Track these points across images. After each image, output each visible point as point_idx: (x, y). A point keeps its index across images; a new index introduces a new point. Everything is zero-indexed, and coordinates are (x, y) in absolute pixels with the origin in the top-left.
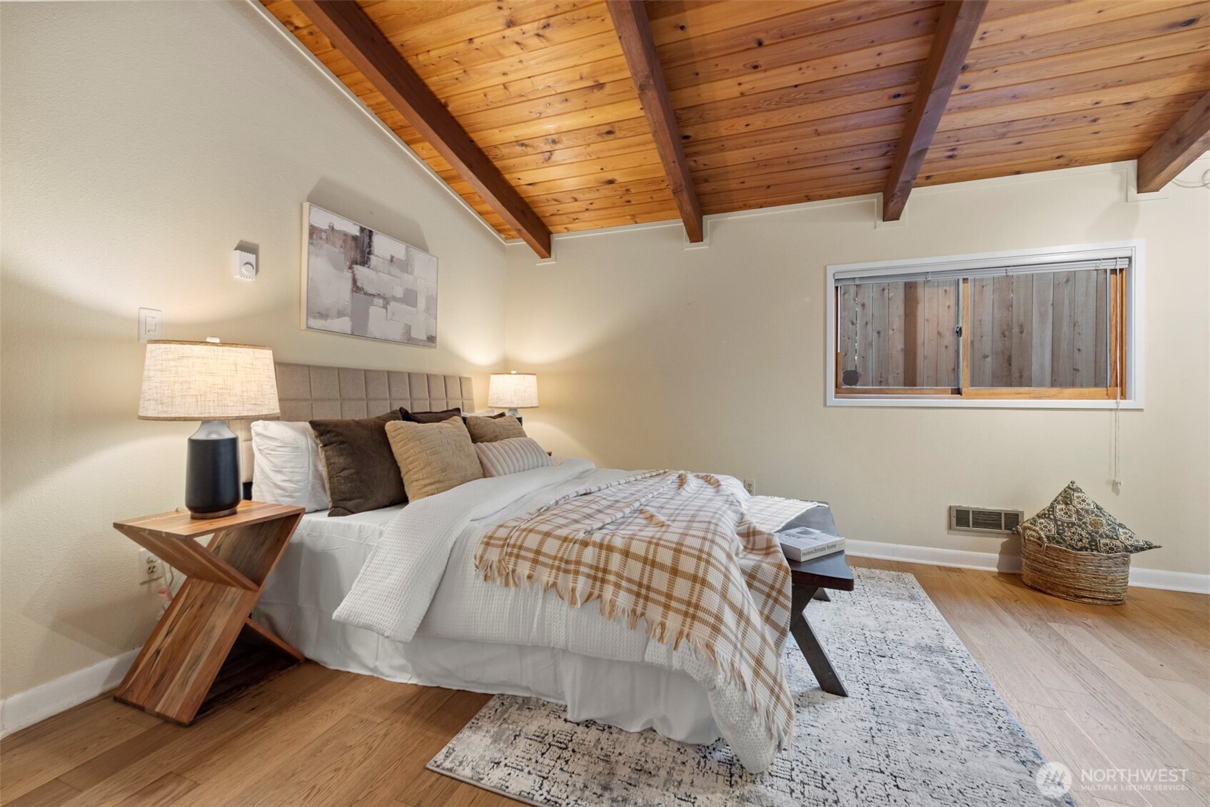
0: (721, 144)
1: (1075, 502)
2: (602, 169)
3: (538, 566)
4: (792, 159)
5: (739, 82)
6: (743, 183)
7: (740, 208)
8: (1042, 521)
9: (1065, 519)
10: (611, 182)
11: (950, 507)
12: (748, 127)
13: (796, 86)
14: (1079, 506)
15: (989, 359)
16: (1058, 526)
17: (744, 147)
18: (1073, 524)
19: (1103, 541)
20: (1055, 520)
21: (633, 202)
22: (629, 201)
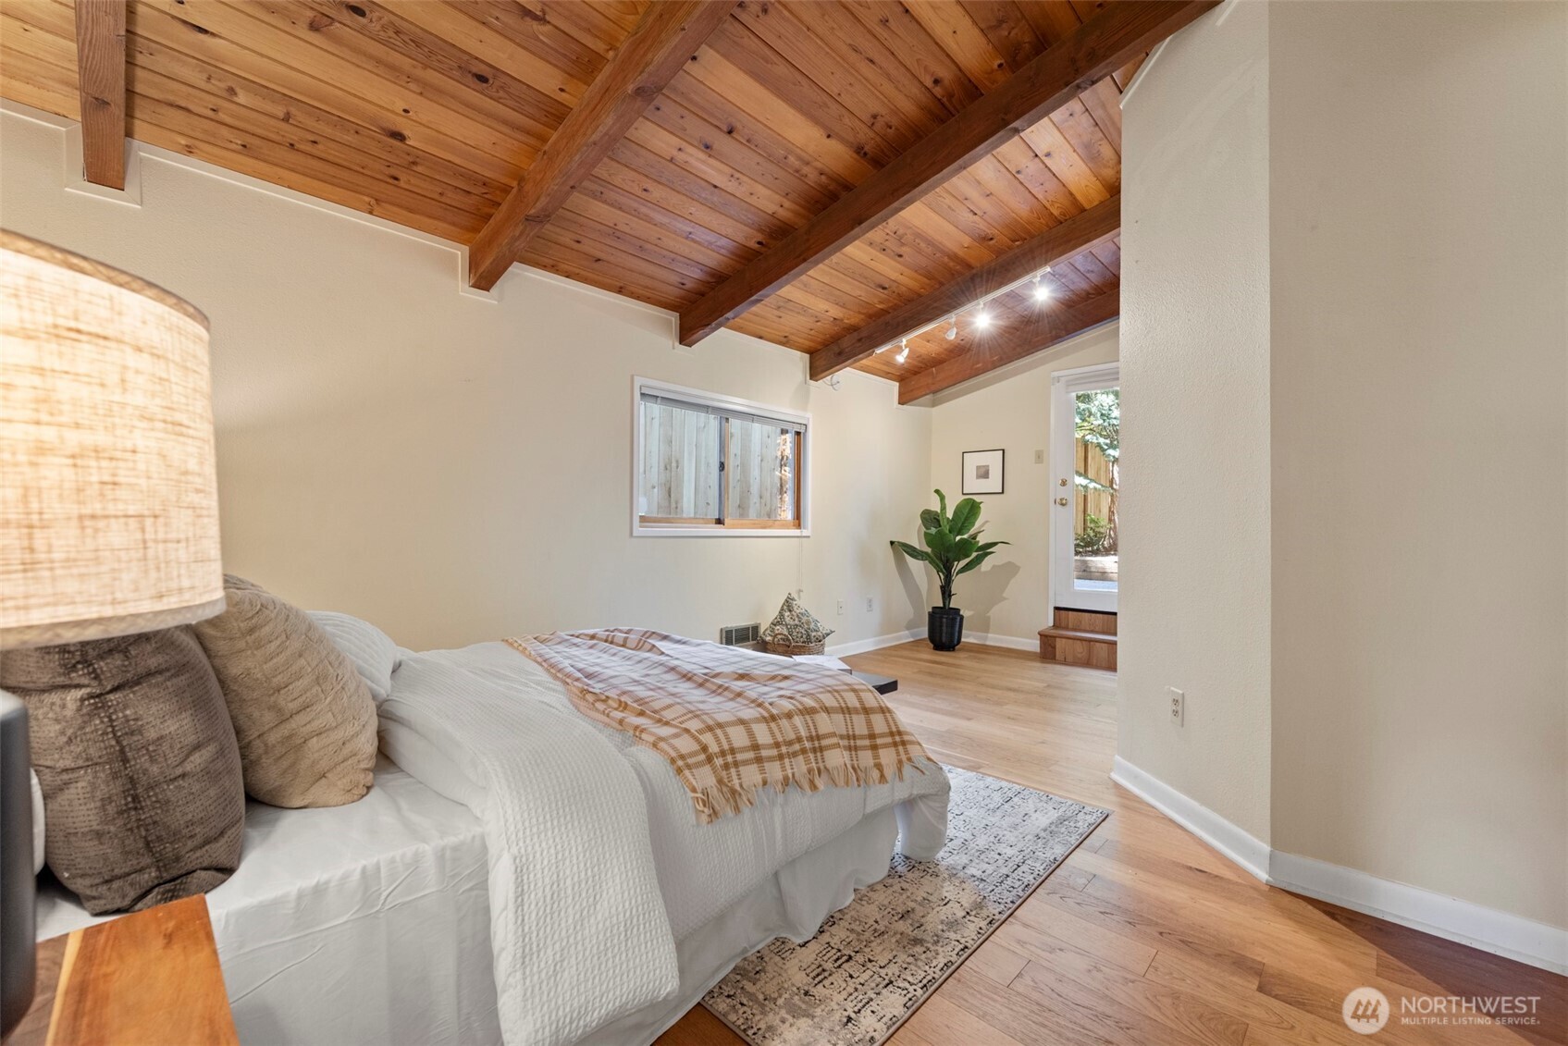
0: (601, 189)
1: (795, 609)
2: (406, 111)
3: (765, 764)
4: (648, 246)
5: (682, 147)
6: (578, 242)
7: (545, 266)
8: (778, 627)
9: (792, 623)
10: (399, 136)
11: (721, 630)
12: (644, 192)
13: (715, 187)
14: (798, 611)
15: (656, 490)
16: (788, 629)
17: (620, 209)
18: (797, 625)
19: (813, 634)
20: (787, 625)
21: (402, 184)
22: (396, 179)
